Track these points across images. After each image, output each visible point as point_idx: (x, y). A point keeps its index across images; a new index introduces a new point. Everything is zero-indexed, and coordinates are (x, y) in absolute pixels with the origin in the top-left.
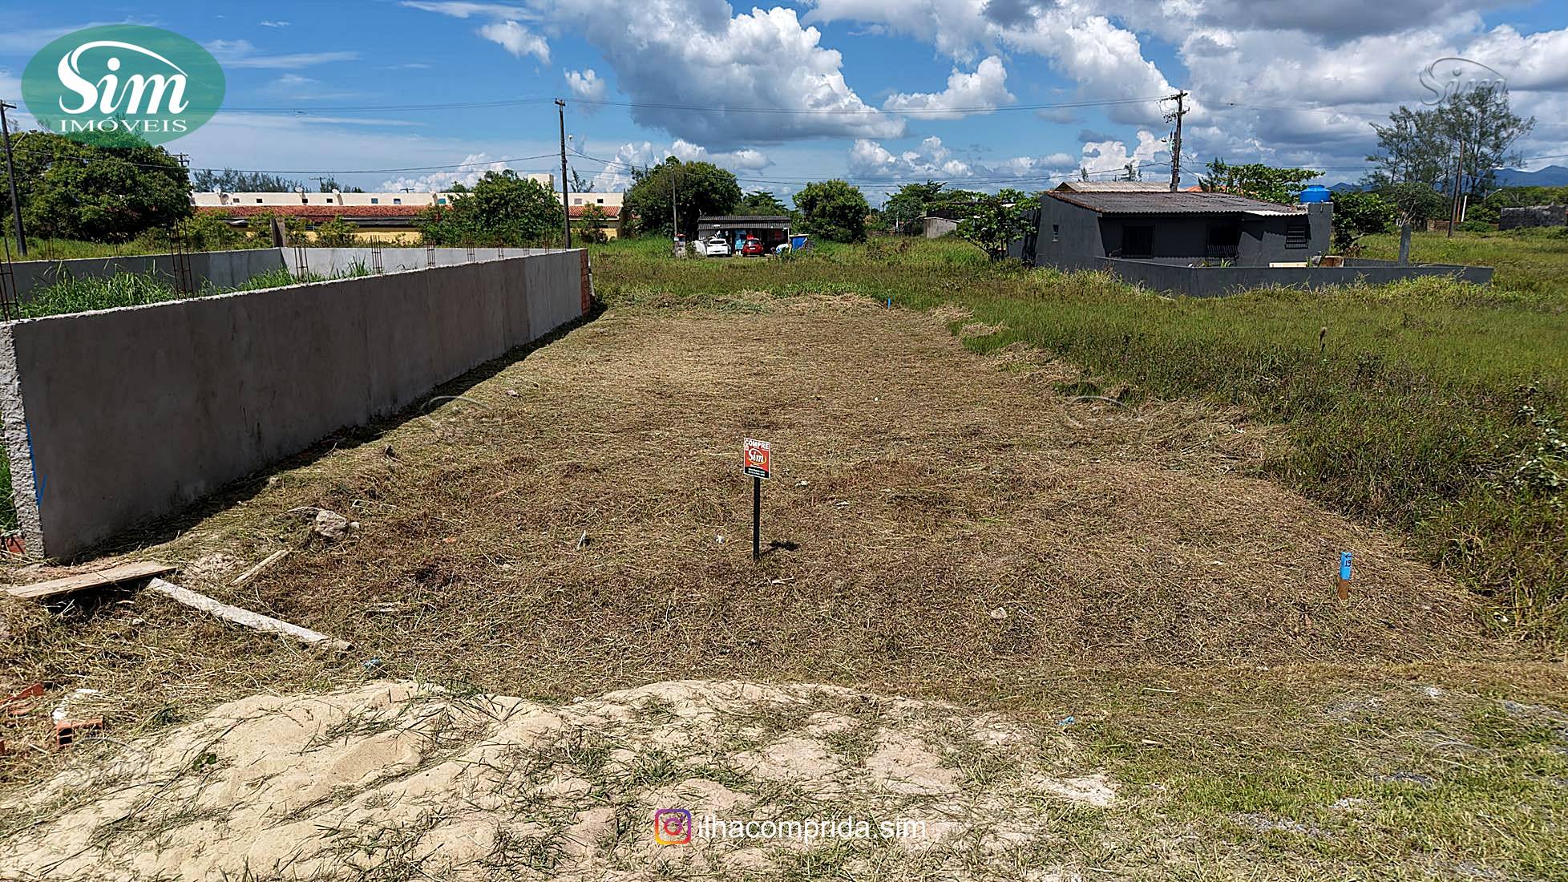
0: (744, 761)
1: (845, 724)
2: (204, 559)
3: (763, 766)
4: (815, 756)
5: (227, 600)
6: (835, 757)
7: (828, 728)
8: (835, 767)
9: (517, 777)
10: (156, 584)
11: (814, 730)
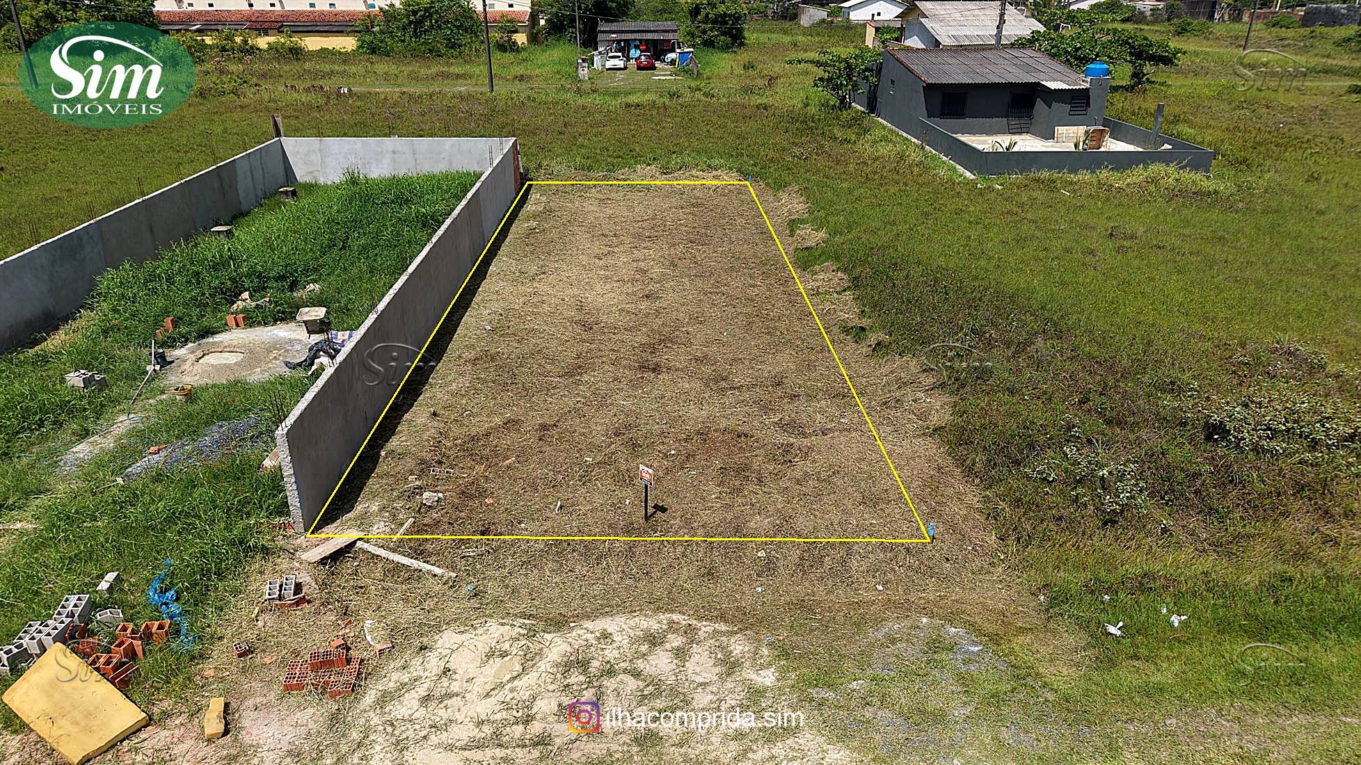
0: (640, 664)
1: (680, 643)
2: (376, 527)
3: (647, 667)
4: (667, 661)
5: (394, 551)
6: (675, 661)
7: (673, 645)
8: (675, 667)
9: (559, 676)
10: (359, 544)
11: (668, 646)
